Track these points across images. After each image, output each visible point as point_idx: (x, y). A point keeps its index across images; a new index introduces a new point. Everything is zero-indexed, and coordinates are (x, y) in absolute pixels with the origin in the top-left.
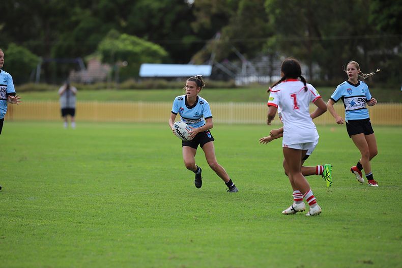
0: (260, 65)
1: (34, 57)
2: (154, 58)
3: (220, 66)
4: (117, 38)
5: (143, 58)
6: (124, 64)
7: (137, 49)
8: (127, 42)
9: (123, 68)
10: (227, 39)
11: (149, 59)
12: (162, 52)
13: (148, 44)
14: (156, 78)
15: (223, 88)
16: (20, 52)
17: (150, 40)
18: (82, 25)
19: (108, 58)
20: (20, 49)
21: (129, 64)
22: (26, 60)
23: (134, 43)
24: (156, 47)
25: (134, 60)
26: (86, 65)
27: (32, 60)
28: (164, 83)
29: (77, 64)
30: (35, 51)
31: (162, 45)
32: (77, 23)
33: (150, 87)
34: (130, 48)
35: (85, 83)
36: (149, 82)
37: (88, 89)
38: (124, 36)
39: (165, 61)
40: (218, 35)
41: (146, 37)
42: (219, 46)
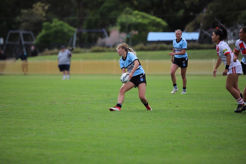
0: (235, 31)
1: (72, 28)
2: (158, 28)
3: (206, 33)
4: (131, 14)
5: (150, 28)
6: (136, 33)
7: (146, 21)
8: (138, 17)
9: (135, 35)
10: (211, 12)
11: (154, 28)
12: (164, 23)
13: (153, 18)
14: (159, 42)
15: (208, 48)
16: (61, 25)
17: (155, 15)
18: (105, 4)
19: (125, 28)
20: (61, 22)
21: (140, 32)
22: (66, 30)
23: (143, 17)
24: (159, 20)
25: (143, 29)
26: (109, 34)
27: (70, 31)
28: (165, 45)
29: (103, 33)
30: (72, 24)
31: (163, 18)
32: (102, 3)
33: (154, 49)
34: (140, 21)
35: (108, 47)
36: (154, 45)
37: (110, 51)
38: (136, 12)
39: (165, 30)
40: (205, 10)
41: (152, 13)
42: (205, 18)
